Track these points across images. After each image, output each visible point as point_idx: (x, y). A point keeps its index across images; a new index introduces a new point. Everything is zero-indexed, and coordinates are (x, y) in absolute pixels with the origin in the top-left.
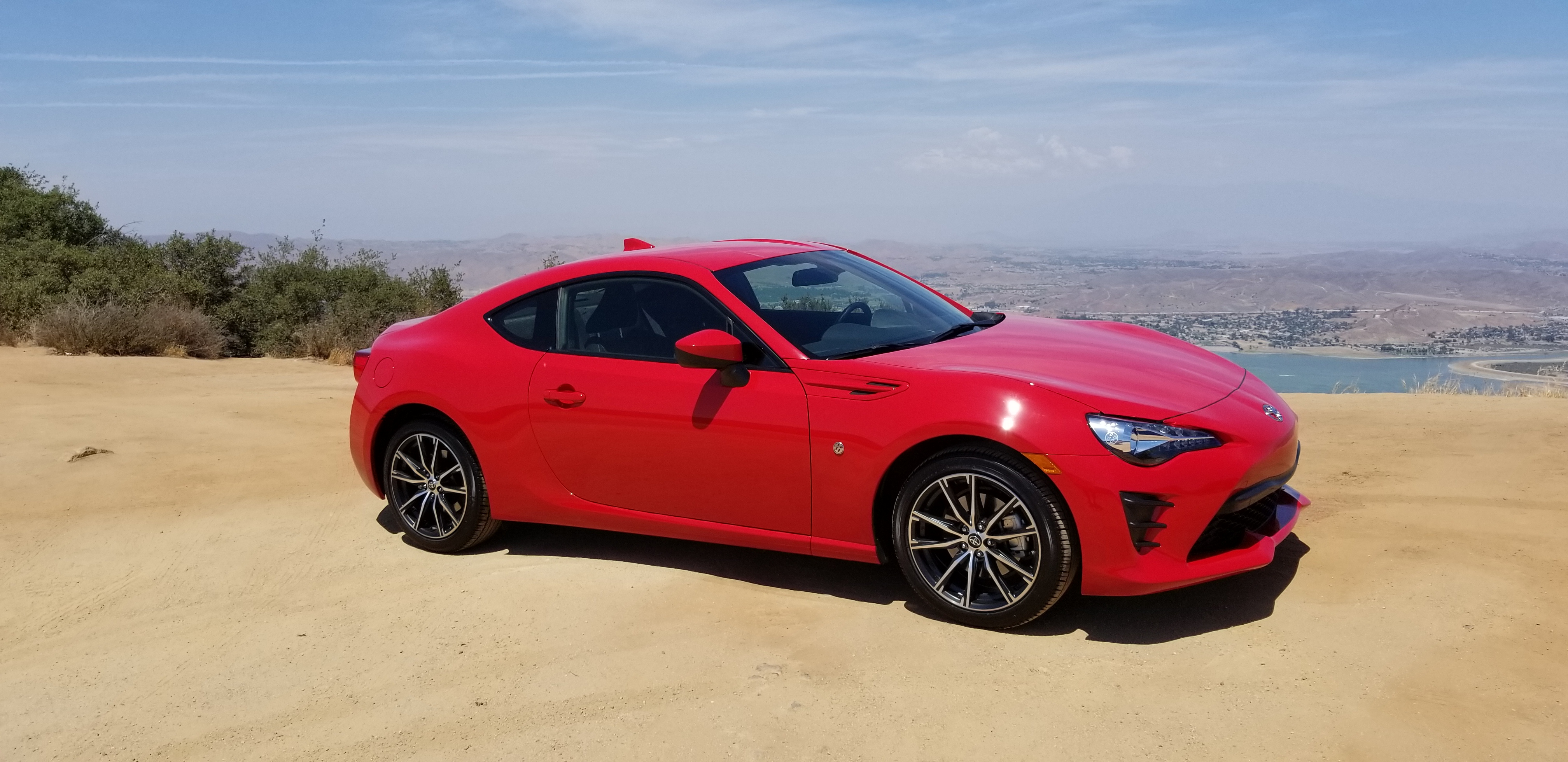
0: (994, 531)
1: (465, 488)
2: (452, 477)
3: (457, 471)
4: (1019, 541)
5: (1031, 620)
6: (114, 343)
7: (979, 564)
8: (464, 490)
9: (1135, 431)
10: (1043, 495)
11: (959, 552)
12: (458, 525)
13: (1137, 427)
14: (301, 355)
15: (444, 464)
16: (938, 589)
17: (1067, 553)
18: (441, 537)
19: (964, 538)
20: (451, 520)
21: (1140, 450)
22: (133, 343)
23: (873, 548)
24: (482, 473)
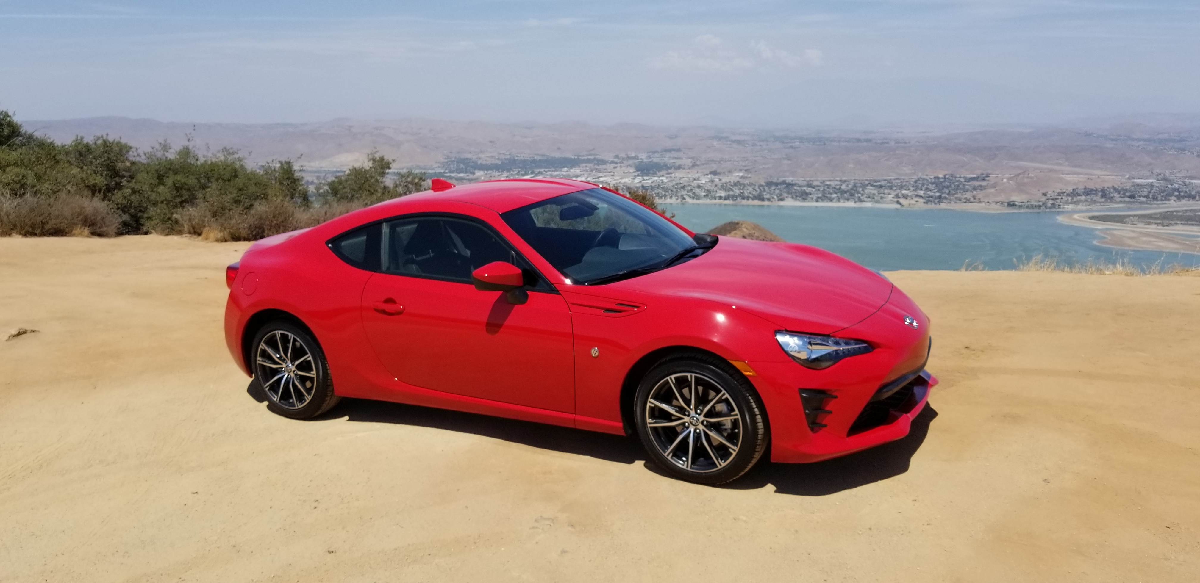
0: (709, 414)
1: (314, 372)
2: (304, 363)
3: (308, 359)
4: (727, 422)
5: (734, 478)
6: (33, 226)
7: (697, 437)
8: (313, 374)
9: (810, 343)
10: (744, 390)
11: (683, 429)
12: (310, 399)
13: (811, 340)
14: (180, 233)
15: (298, 353)
16: (668, 455)
17: (761, 431)
18: (297, 408)
19: (686, 419)
20: (304, 396)
21: (814, 356)
22: (47, 227)
23: (620, 425)
24: (327, 361)
